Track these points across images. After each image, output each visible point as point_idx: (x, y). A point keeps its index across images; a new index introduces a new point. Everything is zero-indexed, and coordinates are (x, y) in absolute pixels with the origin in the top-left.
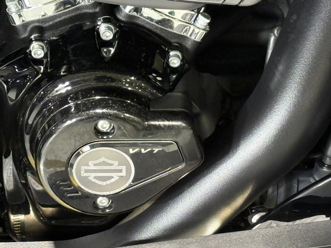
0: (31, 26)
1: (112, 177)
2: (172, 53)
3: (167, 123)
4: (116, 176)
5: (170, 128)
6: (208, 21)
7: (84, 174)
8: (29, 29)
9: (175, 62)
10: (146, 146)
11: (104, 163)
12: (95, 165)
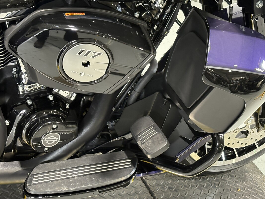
0: (25, 94)
1: (53, 142)
2: (67, 104)
4: (54, 141)
5: (73, 127)
7: (45, 141)
8: (24, 95)
9: (67, 107)
10: (65, 132)
11: (52, 138)
12: (49, 138)
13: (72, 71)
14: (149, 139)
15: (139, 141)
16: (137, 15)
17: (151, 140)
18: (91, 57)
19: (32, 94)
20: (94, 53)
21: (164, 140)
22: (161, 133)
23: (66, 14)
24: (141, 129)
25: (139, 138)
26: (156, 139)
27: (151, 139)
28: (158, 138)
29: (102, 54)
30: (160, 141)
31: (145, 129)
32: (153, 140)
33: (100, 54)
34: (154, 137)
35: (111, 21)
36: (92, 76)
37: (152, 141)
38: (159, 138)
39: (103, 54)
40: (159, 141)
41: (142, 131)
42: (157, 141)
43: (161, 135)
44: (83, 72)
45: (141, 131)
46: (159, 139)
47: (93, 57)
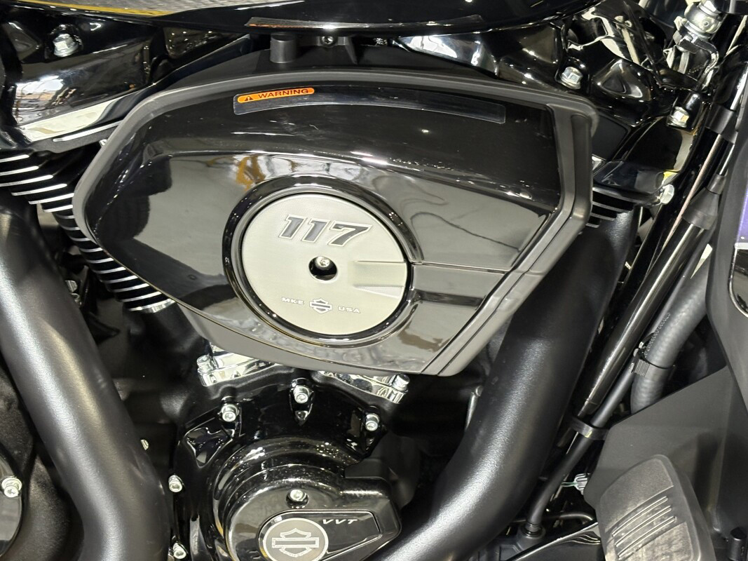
0: (223, 387)
1: (305, 549)
2: (369, 416)
3: (363, 492)
4: (308, 548)
6: (407, 383)
7: (274, 546)
8: (220, 390)
9: (372, 425)
10: (340, 517)
11: (296, 535)
12: (287, 536)
13: (284, 299)
14: (642, 547)
15: (610, 552)
16: (571, 78)
17: (647, 549)
18: (330, 244)
19: (244, 384)
20: (337, 227)
21: (689, 553)
22: (685, 523)
23: (242, 99)
24: (627, 507)
25: (613, 542)
26: (664, 547)
27: (648, 545)
28: (670, 543)
29: (365, 229)
30: (674, 554)
31: (638, 505)
32: (654, 552)
33: (359, 230)
34: (660, 537)
35: (413, 108)
36: (357, 310)
37: (650, 553)
38: (675, 541)
39: (369, 226)
40: (671, 556)
41: (626, 514)
42: (666, 554)
43: (685, 530)
44: (321, 300)
45: (623, 513)
46: (674, 548)
47: (339, 241)
